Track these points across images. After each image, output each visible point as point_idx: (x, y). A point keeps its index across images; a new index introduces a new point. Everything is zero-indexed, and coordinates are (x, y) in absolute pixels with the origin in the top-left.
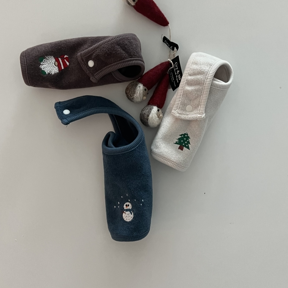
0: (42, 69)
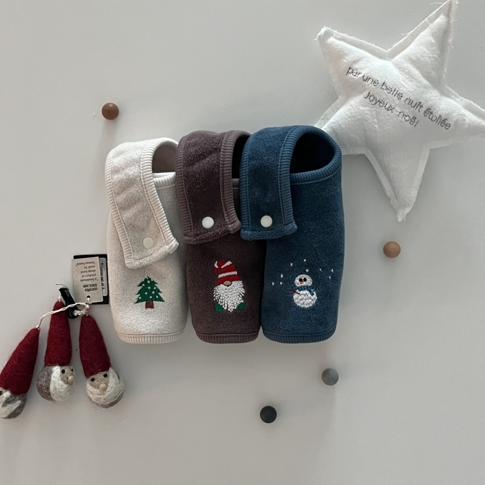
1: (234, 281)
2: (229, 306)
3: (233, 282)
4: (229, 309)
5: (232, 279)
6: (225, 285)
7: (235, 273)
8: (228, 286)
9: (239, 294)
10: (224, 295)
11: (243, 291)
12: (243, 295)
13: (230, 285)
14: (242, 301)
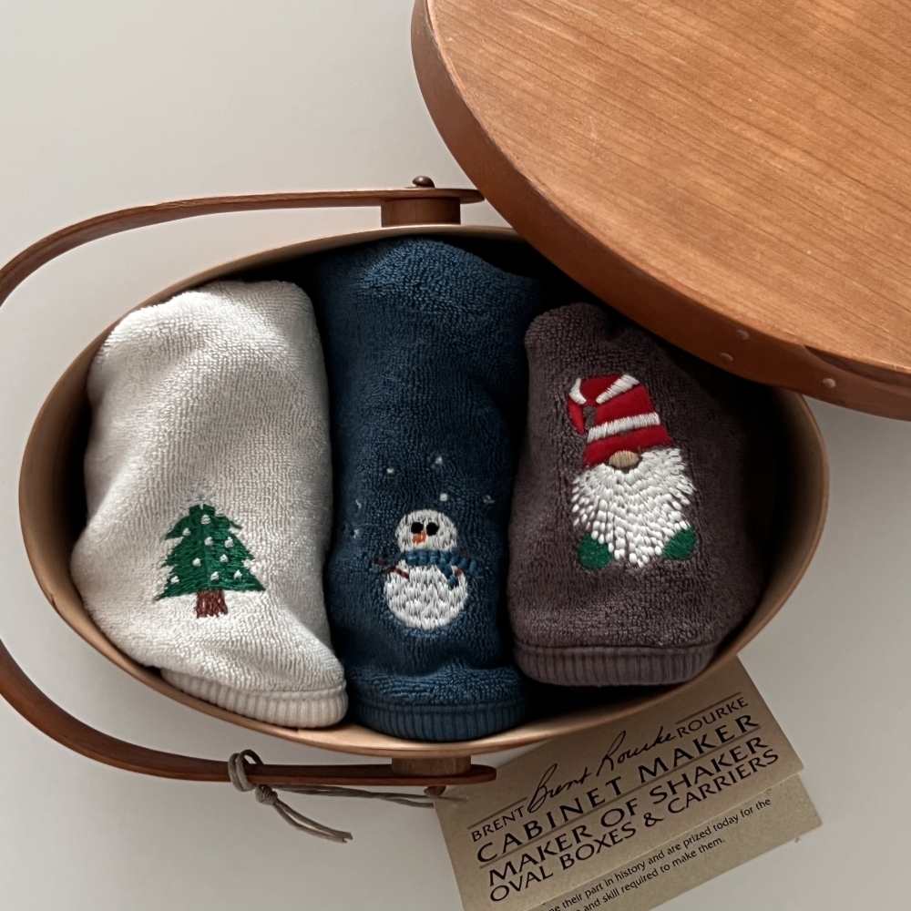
0: (658, 550)
1: (649, 447)
2: (632, 545)
3: (646, 455)
4: (633, 557)
5: (639, 442)
6: (615, 467)
7: (654, 418)
8: (626, 470)
9: (668, 496)
10: (614, 505)
11: (685, 485)
12: (686, 501)
13: (636, 466)
14: (684, 525)
